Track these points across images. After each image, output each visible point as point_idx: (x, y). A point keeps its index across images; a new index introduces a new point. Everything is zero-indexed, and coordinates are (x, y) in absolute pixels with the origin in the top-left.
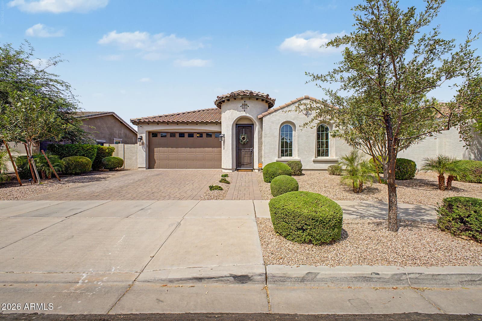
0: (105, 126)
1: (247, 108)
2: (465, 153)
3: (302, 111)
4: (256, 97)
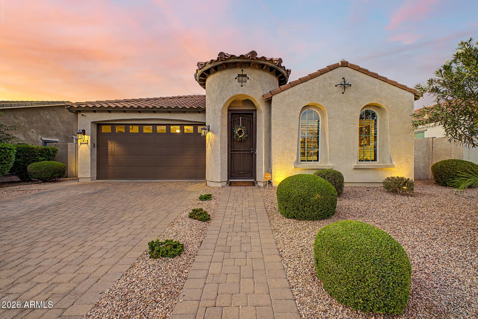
0: (58, 120)
1: (246, 82)
3: (336, 86)
4: (260, 62)
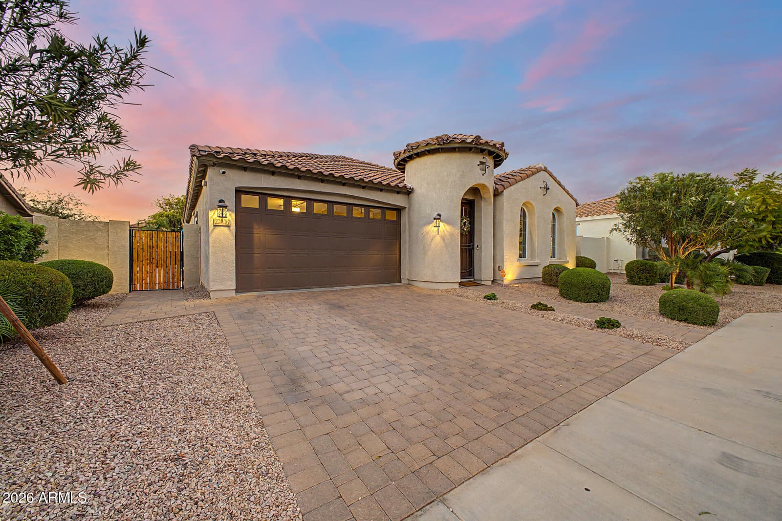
1: (485, 171)
3: (540, 188)
4: (501, 153)
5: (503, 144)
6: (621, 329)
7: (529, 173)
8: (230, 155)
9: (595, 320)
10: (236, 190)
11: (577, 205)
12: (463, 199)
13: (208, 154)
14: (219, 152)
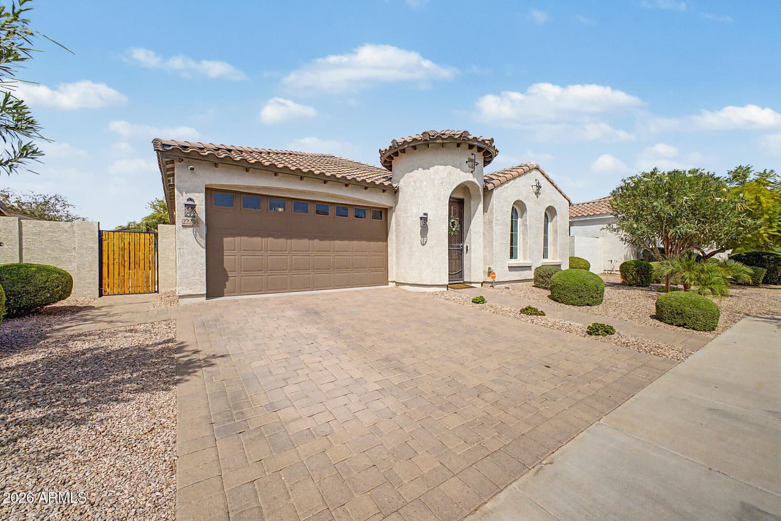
1: (474, 168)
2: (627, 254)
3: (532, 186)
4: (491, 150)
5: (492, 141)
6: (615, 336)
7: (520, 171)
8: (199, 151)
9: (587, 326)
10: (206, 188)
11: (570, 204)
12: (451, 198)
13: (173, 148)
14: (187, 147)
